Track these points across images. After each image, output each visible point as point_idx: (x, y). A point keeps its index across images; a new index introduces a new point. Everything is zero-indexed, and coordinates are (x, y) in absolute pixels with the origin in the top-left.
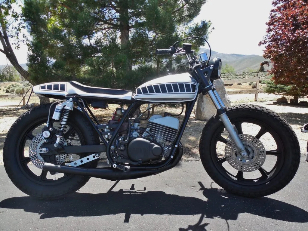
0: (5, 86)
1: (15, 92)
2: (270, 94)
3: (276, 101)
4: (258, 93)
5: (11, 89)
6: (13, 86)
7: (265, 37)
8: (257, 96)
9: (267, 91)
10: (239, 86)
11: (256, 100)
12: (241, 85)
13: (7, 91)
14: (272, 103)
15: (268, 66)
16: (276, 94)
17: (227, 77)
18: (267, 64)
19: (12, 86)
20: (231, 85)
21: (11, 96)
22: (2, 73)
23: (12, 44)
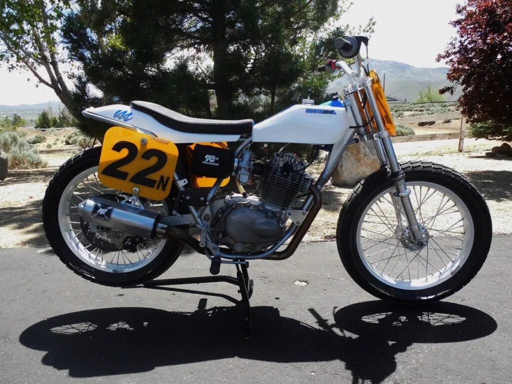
0: (64, 135)
1: (78, 144)
2: (479, 139)
3: (491, 151)
4: (463, 137)
5: (72, 139)
6: (76, 135)
7: (448, 45)
8: (463, 142)
9: (473, 134)
10: (446, 124)
11: (461, 149)
12: (449, 124)
13: (68, 143)
14: (484, 154)
15: (452, 94)
16: (490, 140)
17: (427, 110)
18: (450, 91)
19: (74, 135)
20: (432, 123)
21: (68, 151)
22: (63, 114)
23: (63, 72)
